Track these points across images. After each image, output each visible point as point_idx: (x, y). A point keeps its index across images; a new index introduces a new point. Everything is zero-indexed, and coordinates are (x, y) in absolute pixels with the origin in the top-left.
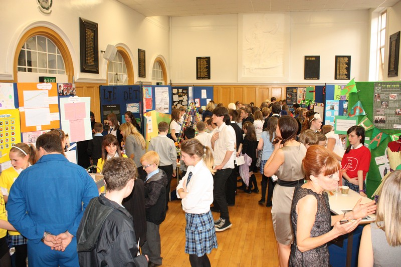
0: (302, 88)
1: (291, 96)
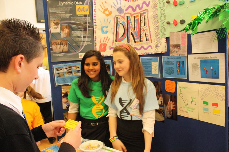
1: (66, 31)
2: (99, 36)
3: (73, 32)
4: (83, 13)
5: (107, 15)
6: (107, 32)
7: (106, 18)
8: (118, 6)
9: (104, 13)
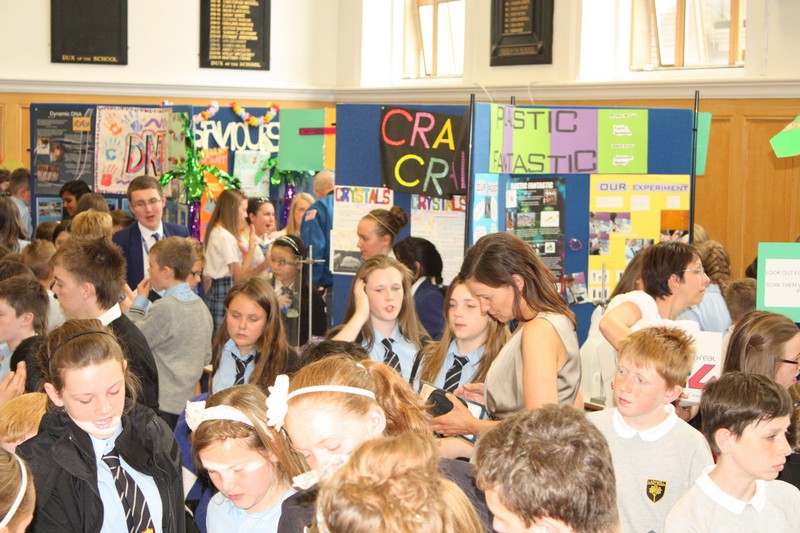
0: (125, 112)
1: (58, 152)
2: (102, 163)
3: (66, 155)
4: (82, 129)
5: (115, 133)
6: (114, 158)
7: (114, 137)
8: (132, 120)
9: (111, 129)
